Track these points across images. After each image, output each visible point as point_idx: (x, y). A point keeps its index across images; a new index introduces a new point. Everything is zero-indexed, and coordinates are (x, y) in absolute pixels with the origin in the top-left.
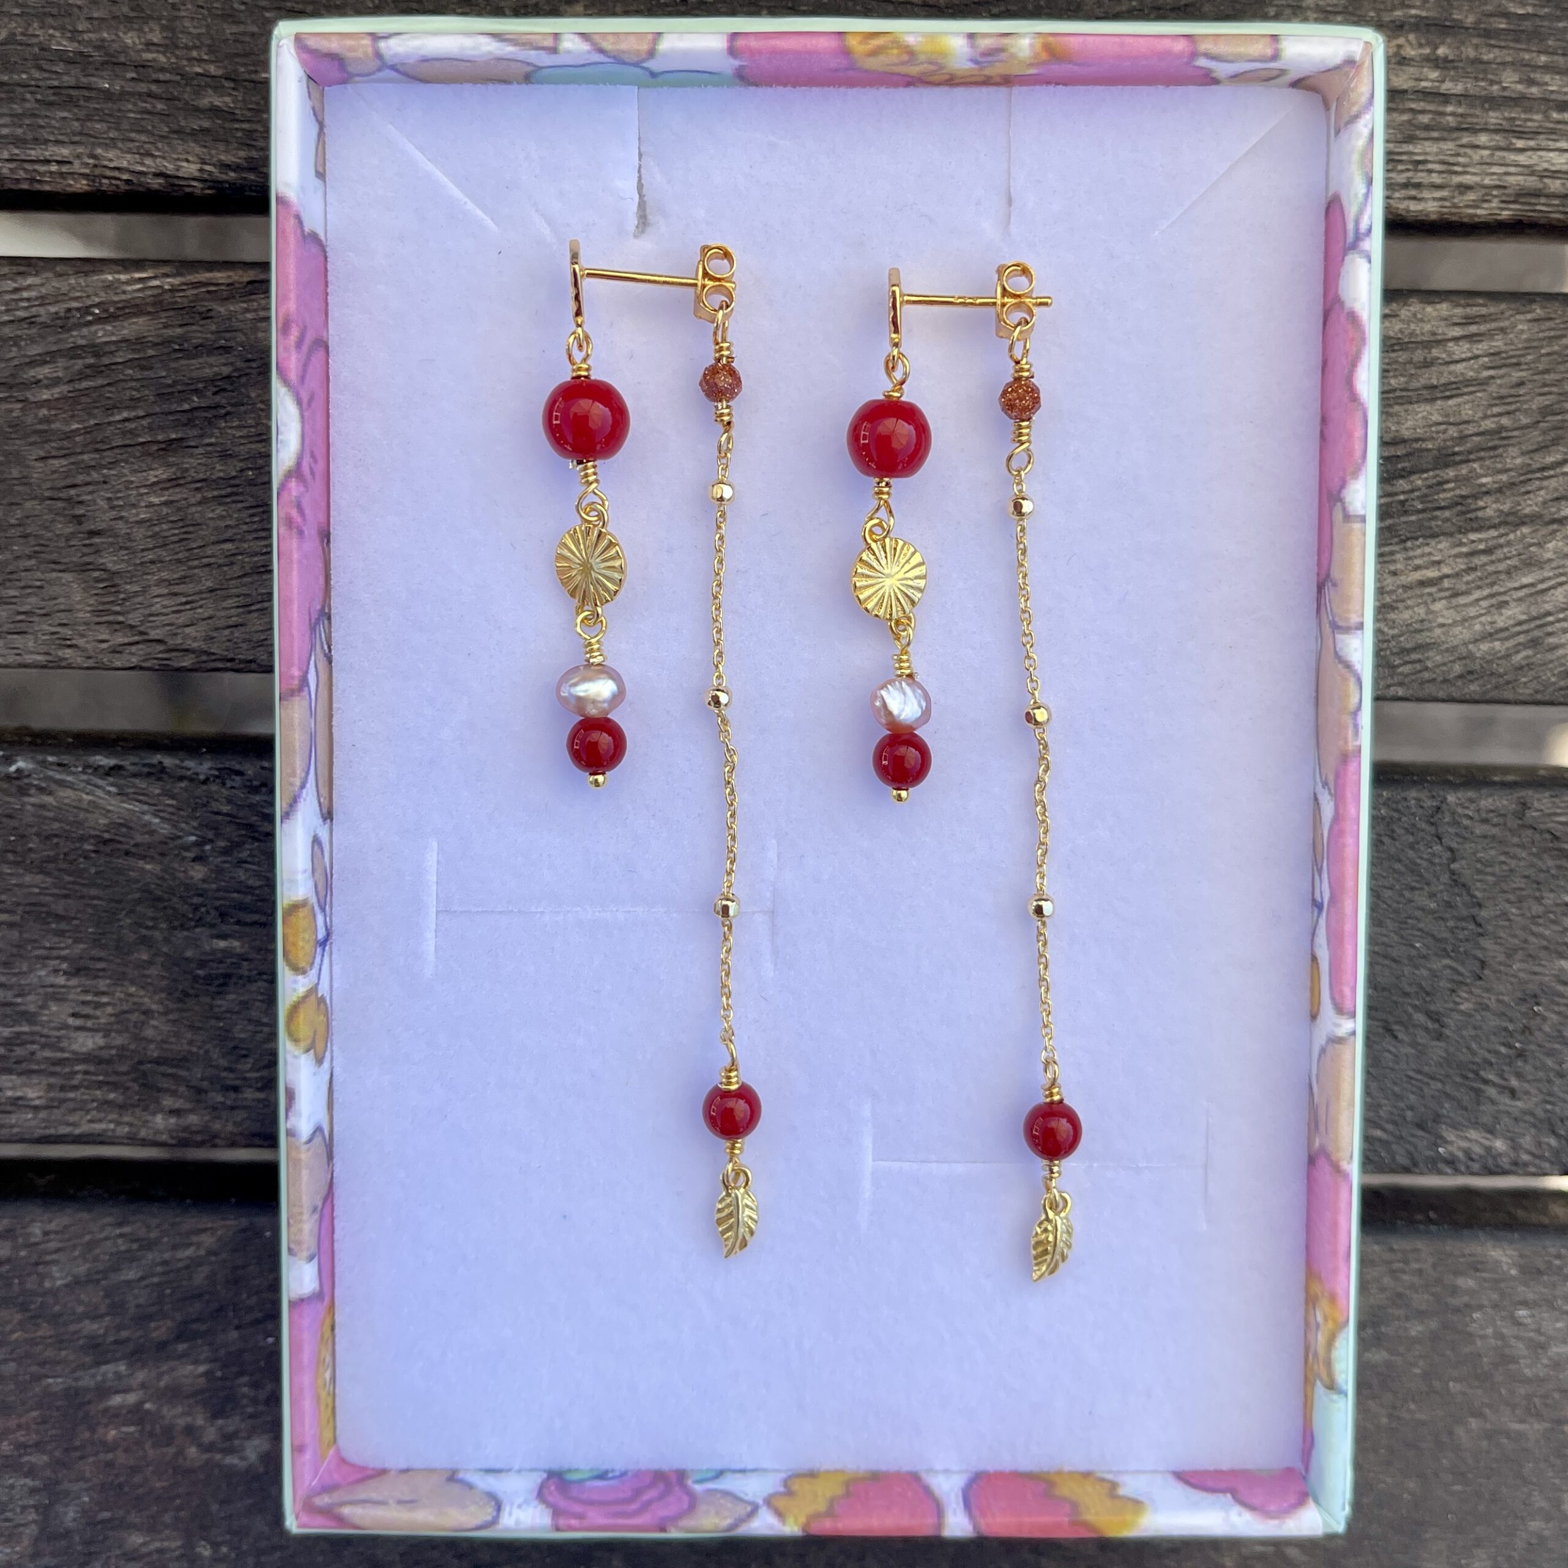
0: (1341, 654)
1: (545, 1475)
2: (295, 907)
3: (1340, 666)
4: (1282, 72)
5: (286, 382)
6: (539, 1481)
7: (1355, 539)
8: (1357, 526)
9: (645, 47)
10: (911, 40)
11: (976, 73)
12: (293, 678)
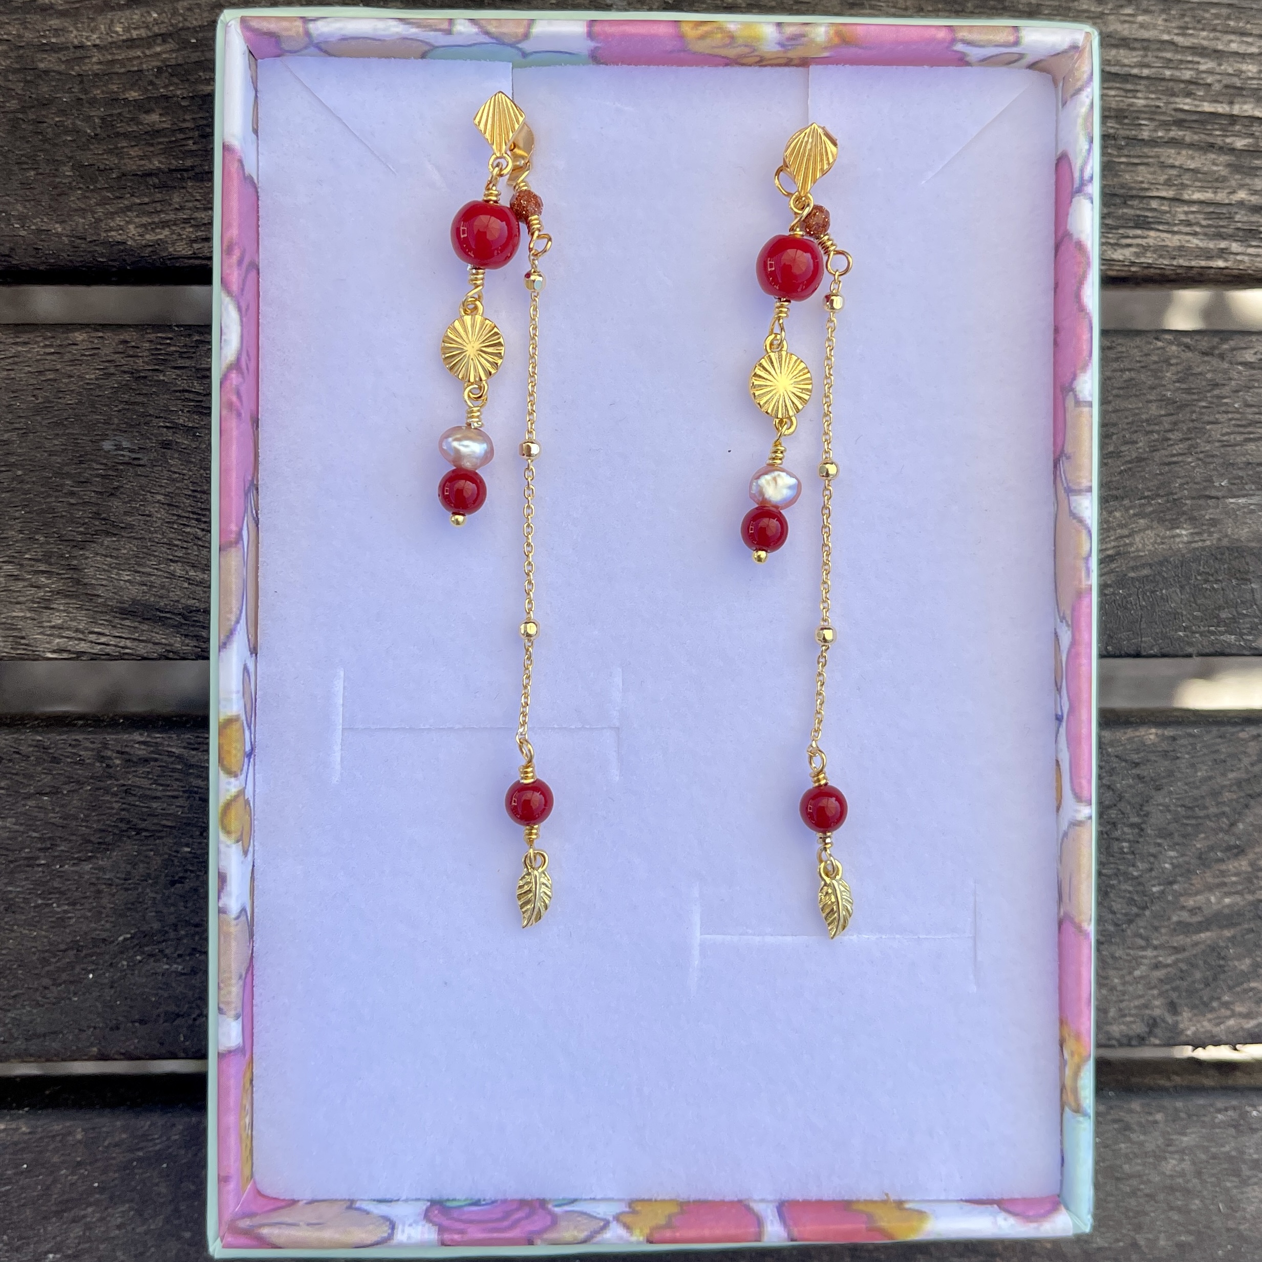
0: (1075, 511)
1: (429, 1204)
2: (230, 722)
3: (1074, 521)
4: (1021, 56)
5: (229, 292)
6: (424, 1208)
7: (1084, 420)
8: (1086, 410)
9: (521, 30)
10: (732, 27)
11: (781, 55)
12: (231, 532)
